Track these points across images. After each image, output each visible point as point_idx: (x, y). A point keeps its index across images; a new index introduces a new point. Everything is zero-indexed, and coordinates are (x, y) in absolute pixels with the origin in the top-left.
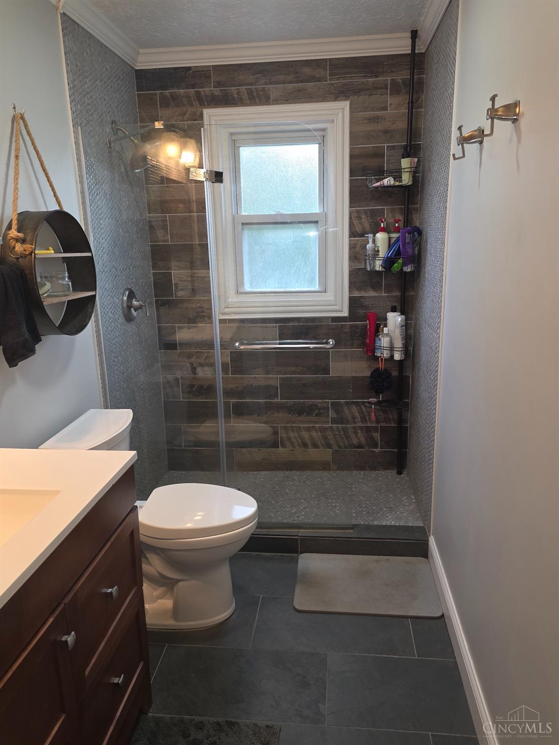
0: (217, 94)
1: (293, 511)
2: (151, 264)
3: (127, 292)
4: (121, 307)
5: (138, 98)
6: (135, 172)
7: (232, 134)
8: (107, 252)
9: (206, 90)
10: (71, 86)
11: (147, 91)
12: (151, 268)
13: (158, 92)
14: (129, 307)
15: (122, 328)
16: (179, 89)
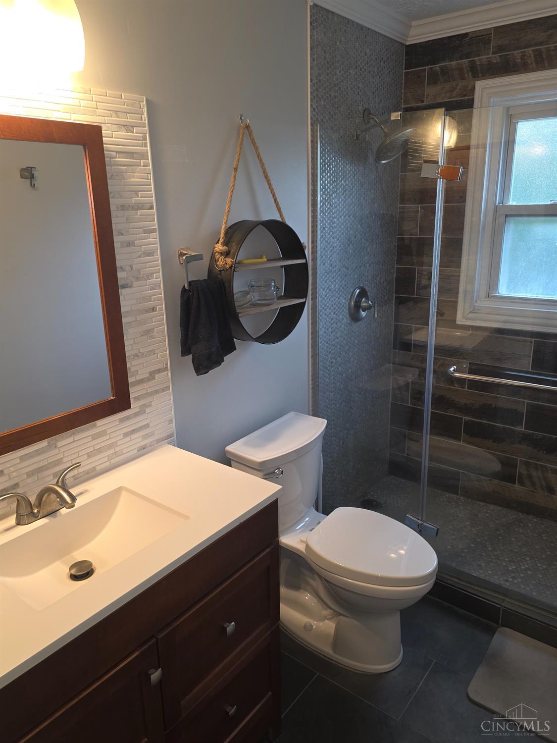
0: (495, 61)
1: (510, 568)
2: (396, 258)
3: (358, 291)
4: (347, 307)
5: (405, 76)
6: (381, 163)
7: (508, 109)
8: (337, 251)
9: (482, 59)
10: (314, 82)
11: (415, 68)
12: (395, 263)
13: (427, 67)
14: (358, 306)
15: (346, 328)
16: (451, 62)
